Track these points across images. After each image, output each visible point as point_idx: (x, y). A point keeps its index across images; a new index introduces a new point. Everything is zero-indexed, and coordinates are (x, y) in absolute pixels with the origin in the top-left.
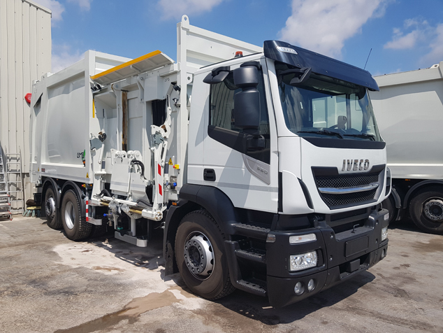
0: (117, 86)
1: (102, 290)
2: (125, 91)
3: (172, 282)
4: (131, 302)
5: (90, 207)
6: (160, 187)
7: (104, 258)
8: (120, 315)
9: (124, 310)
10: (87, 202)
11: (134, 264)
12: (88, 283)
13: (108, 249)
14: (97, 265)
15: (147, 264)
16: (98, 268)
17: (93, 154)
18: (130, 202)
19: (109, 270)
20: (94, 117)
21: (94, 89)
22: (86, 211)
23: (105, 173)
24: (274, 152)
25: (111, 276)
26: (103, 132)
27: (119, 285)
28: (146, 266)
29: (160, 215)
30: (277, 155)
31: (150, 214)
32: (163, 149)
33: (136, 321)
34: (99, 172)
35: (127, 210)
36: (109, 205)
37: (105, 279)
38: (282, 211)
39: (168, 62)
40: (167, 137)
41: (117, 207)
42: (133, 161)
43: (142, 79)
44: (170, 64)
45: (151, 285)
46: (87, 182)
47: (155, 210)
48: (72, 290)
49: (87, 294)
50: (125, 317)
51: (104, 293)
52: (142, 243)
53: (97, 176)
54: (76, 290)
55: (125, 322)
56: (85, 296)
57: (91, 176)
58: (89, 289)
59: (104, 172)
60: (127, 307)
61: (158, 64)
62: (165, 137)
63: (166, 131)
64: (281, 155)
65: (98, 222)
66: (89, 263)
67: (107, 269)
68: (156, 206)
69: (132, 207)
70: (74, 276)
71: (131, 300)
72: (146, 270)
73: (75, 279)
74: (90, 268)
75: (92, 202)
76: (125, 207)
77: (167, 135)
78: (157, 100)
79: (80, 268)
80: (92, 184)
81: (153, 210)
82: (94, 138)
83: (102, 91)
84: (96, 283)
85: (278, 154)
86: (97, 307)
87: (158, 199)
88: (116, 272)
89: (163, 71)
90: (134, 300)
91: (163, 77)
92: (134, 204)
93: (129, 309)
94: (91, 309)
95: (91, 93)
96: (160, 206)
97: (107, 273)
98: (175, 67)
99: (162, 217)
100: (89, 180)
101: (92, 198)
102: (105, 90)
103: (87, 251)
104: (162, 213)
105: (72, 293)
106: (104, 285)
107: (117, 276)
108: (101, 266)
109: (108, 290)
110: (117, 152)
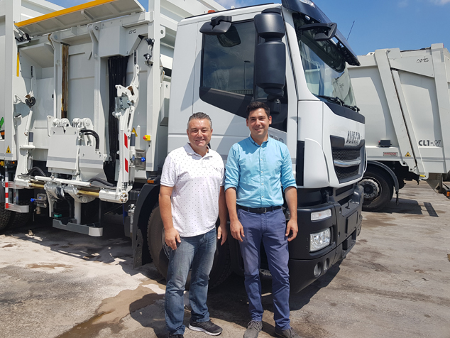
0: (56, 37)
1: (55, 294)
2: (66, 45)
3: (140, 276)
4: (101, 305)
5: (11, 190)
6: (126, 161)
7: (37, 254)
8: (95, 323)
9: (97, 316)
10: (7, 185)
11: (81, 258)
12: (29, 286)
13: (37, 242)
14: (32, 263)
15: (98, 257)
16: (35, 266)
17: (17, 122)
18: (77, 181)
19: (52, 267)
20: (18, 75)
21: (20, 39)
22: (5, 195)
23: (34, 147)
24: (293, 118)
25: (57, 275)
26: (32, 95)
27: (75, 285)
28: (98, 259)
29: (126, 196)
30: (295, 122)
31: (112, 195)
32: (130, 115)
33: (121, 328)
34: (26, 146)
35: (74, 192)
36: (45, 187)
37: (50, 279)
38: (303, 185)
39: (138, 9)
40: (135, 101)
41: (59, 189)
42: (82, 131)
43: (97, 29)
44: (139, 11)
45: (117, 282)
46: (7, 159)
47: (120, 191)
48: (12, 298)
49: (35, 301)
50: (104, 325)
51: (59, 297)
52: (95, 232)
53: (23, 150)
54: (18, 296)
55: (106, 331)
56: (33, 302)
57: (13, 151)
58: (36, 293)
59: (31, 146)
60: (99, 311)
61: (120, 11)
62: (132, 102)
63: (133, 94)
64: (302, 122)
65: (24, 209)
66: (19, 261)
67: (47, 266)
68: (120, 185)
69: (81, 188)
70: (5, 279)
71: (100, 302)
72: (100, 264)
73: (9, 283)
74: (24, 266)
75: (16, 183)
76: (71, 188)
77: (135, 98)
78: (116, 56)
79: (8, 267)
80: (16, 162)
81: (117, 190)
82: (19, 102)
83: (31, 43)
84: (41, 285)
85: (298, 119)
86: (57, 316)
87: (122, 176)
88: (61, 269)
89: (128, 21)
90: (104, 302)
91: (126, 28)
92: (87, 184)
93: (103, 313)
94: (50, 320)
95: (15, 44)
96: (126, 185)
97: (50, 271)
98: (147, 16)
99: (127, 198)
100: (11, 156)
101: (16, 179)
102: (36, 42)
103: (10, 246)
104: (127, 194)
105: (13, 301)
106: (54, 287)
107: (67, 274)
108: (37, 262)
109: (63, 292)
110: (55, 120)
